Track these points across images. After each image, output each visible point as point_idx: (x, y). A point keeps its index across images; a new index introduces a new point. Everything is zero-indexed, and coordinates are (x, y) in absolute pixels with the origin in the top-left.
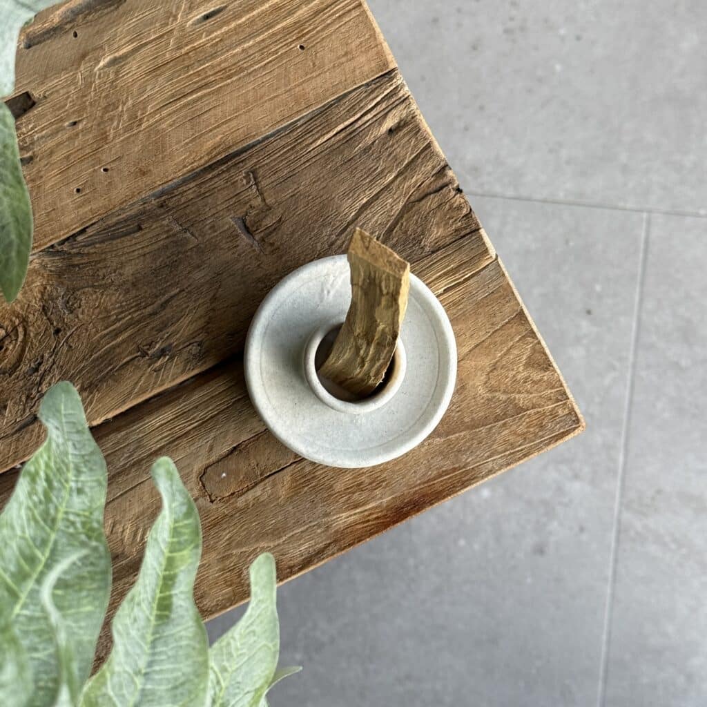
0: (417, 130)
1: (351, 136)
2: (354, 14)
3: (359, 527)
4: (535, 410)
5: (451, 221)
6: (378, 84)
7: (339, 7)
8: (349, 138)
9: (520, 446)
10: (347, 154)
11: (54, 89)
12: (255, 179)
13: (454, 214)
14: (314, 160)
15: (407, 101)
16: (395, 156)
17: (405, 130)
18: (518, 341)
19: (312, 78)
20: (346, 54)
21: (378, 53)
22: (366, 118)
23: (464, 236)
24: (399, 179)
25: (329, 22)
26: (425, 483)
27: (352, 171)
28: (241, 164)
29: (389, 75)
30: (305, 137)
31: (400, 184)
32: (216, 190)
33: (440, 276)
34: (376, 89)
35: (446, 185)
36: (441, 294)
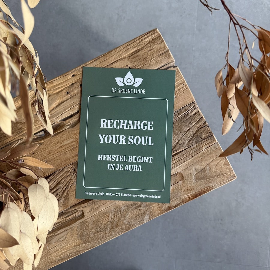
0: (200, 114)
1: (186, 115)
2: (187, 90)
3: (187, 199)
4: (226, 174)
5: (207, 133)
6: (191, 104)
7: (183, 89)
9: (223, 182)
10: (185, 119)
15: (197, 108)
16: (195, 119)
17: (197, 114)
20: (185, 98)
21: (191, 98)
22: (189, 112)
23: (209, 137)
25: (181, 92)
26: (202, 189)
27: (186, 123)
29: (194, 103)
31: (196, 125)
33: (205, 145)
35: (206, 126)
36: (205, 149)
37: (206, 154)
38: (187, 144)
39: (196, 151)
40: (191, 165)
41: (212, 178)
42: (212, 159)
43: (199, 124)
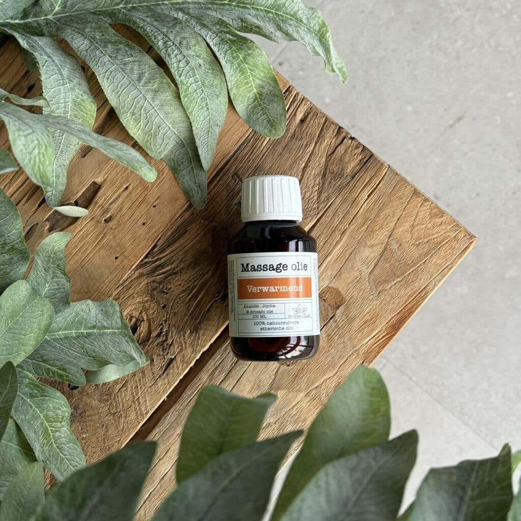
3: (375, 346)
4: (446, 241)
5: (356, 156)
9: (445, 264)
11: (108, 173)
12: (238, 177)
13: (356, 152)
14: (266, 154)
15: (304, 101)
16: (310, 133)
17: (310, 116)
18: (420, 208)
23: (366, 163)
24: (318, 145)
26: (401, 307)
27: (290, 151)
28: (227, 173)
29: (288, 90)
30: (257, 143)
31: (319, 148)
32: (219, 192)
33: (362, 189)
35: (344, 138)
36: (367, 199)
37: (375, 212)
38: (315, 206)
39: (347, 213)
40: (348, 258)
41: (415, 266)
42: (393, 217)
43: (326, 142)
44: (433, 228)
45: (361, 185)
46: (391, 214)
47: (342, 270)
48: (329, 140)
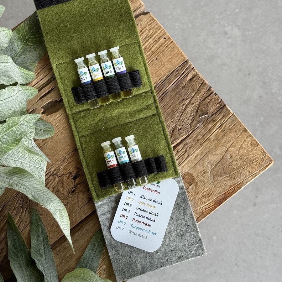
0: (199, 77)
1: (178, 84)
2: (171, 45)
3: (207, 209)
4: (257, 160)
5: (216, 104)
6: (183, 66)
7: (165, 44)
8: (177, 84)
9: (254, 172)
10: (178, 90)
13: (217, 102)
14: (168, 94)
15: (193, 69)
16: (193, 87)
17: (195, 78)
18: (246, 139)
19: (162, 68)
20: (171, 58)
21: (181, 55)
22: (181, 77)
23: (221, 109)
24: (196, 94)
25: (163, 49)
26: (226, 191)
27: (181, 95)
29: (186, 62)
30: (163, 87)
31: (197, 96)
33: (216, 123)
34: (183, 67)
35: (212, 93)
36: (218, 129)
37: (221, 136)
38: (189, 127)
39: (206, 134)
40: (202, 158)
41: (237, 170)
42: (230, 141)
43: (201, 93)
44: (251, 151)
45: (216, 120)
46: (229, 139)
47: (197, 165)
48: (203, 92)
